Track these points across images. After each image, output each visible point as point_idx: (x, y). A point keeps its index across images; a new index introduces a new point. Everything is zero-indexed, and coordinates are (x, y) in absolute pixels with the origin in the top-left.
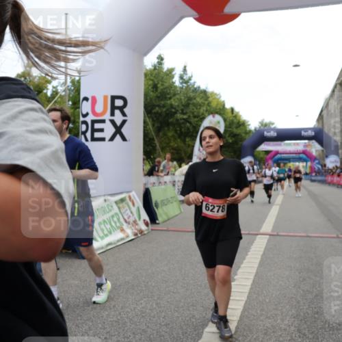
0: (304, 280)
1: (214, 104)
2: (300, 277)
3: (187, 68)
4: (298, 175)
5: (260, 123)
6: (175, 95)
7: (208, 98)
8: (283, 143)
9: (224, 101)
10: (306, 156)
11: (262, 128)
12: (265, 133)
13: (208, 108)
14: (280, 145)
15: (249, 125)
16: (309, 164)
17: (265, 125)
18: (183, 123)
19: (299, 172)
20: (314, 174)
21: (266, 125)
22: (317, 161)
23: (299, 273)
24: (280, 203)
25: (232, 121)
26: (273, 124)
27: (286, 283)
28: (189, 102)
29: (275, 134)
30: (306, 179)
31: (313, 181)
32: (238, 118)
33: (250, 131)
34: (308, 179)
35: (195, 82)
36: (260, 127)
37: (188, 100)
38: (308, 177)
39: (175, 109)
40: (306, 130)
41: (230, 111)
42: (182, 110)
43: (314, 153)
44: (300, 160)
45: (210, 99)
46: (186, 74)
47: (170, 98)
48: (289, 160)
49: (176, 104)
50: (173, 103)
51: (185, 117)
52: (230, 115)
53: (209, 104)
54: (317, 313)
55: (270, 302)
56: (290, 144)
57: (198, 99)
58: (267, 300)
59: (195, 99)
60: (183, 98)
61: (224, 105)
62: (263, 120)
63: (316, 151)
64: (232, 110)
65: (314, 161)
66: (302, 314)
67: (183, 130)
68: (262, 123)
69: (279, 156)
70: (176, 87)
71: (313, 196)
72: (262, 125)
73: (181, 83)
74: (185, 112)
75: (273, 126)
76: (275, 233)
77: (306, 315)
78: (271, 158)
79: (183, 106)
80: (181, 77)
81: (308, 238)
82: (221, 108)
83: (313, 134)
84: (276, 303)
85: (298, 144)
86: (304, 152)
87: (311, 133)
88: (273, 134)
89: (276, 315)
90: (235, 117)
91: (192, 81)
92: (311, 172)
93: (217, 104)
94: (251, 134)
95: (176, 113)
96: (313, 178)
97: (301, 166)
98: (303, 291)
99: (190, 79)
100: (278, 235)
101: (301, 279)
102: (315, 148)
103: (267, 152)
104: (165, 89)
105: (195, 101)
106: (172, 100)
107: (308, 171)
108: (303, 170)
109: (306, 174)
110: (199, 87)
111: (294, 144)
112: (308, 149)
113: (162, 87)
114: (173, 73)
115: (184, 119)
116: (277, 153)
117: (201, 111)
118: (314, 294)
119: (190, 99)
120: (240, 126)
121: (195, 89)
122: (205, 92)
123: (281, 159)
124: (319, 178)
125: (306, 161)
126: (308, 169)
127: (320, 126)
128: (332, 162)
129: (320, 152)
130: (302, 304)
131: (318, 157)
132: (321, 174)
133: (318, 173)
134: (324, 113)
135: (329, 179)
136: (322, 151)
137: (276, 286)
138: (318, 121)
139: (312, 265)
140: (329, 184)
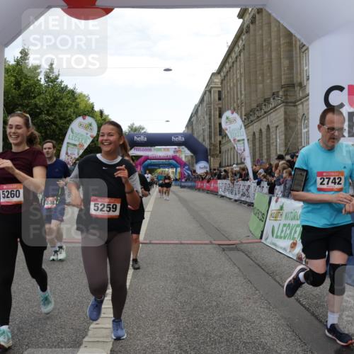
0: (181, 290)
1: (82, 106)
2: (177, 288)
5: (129, 127)
6: (40, 94)
7: (76, 99)
8: (153, 148)
9: (92, 104)
10: (175, 162)
11: (132, 132)
12: (135, 137)
13: (76, 110)
14: (150, 150)
16: (179, 170)
17: (134, 130)
18: (49, 125)
19: (169, 178)
20: (183, 180)
21: (136, 130)
22: (186, 167)
23: (176, 283)
24: (151, 210)
26: (143, 129)
27: (162, 296)
28: (56, 102)
29: (146, 139)
30: (176, 185)
31: (182, 187)
34: (178, 185)
35: (62, 82)
36: (129, 132)
37: (54, 101)
38: (178, 183)
39: (40, 109)
40: (176, 135)
41: (99, 114)
42: (48, 111)
43: (184, 159)
44: (170, 166)
45: (78, 100)
46: (53, 73)
47: (34, 97)
48: (159, 166)
49: (41, 104)
50: (38, 102)
51: (51, 118)
52: (99, 118)
53: (77, 106)
54: (197, 326)
55: (146, 317)
56: (160, 150)
57: (65, 100)
58: (143, 316)
59: (61, 99)
60: (48, 97)
61: (93, 107)
62: (133, 124)
63: (186, 157)
64: (101, 112)
65: (184, 167)
66: (181, 328)
67: (48, 132)
68: (131, 127)
69: (149, 161)
70: (41, 85)
71: (183, 201)
72: (132, 129)
73: (47, 82)
74: (50, 112)
75: (143, 131)
76: (148, 242)
77: (186, 329)
78: (140, 164)
79: (48, 106)
80: (47, 77)
81: (182, 245)
82: (90, 110)
83: (183, 139)
84: (154, 318)
85: (168, 149)
86: (174, 158)
87: (181, 139)
88: (143, 139)
89: (154, 331)
90: (105, 119)
91: (59, 80)
92: (181, 179)
93: (86, 106)
95: (40, 113)
96: (183, 184)
97: (170, 171)
98: (181, 302)
99: (57, 78)
100: (150, 243)
102: (185, 154)
103: (138, 157)
104: (29, 86)
105: (62, 102)
106: (36, 99)
107: (178, 178)
108: (172, 176)
109: (176, 180)
110: (66, 87)
111: (164, 149)
112: (178, 154)
113: (25, 85)
114: (39, 71)
115: (49, 120)
116: (147, 158)
117: (69, 112)
118: (192, 306)
119: (56, 99)
121: (62, 88)
122: (72, 92)
123: (151, 165)
124: (189, 184)
125: (176, 167)
126: (178, 174)
127: (190, 132)
128: (201, 168)
129: (190, 158)
130: (180, 317)
131: (187, 163)
132: (191, 180)
133: (188, 179)
134: (194, 119)
135: (199, 185)
136: (192, 156)
137: (152, 299)
138: (187, 126)
139: (188, 274)
140: (199, 189)
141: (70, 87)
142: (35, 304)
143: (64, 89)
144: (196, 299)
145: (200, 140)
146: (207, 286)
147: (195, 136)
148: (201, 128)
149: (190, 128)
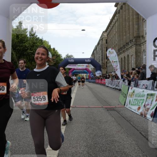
0: (89, 128)
2: (87, 127)
3: (33, 29)
4: (83, 80)
5: (66, 55)
6: (27, 41)
7: (43, 43)
8: (77, 65)
9: (50, 45)
10: (86, 71)
12: (69, 60)
14: (76, 66)
15: (62, 56)
16: (88, 74)
17: (69, 57)
18: (31, 55)
20: (90, 79)
23: (86, 125)
24: (76, 92)
25: (54, 54)
26: (72, 56)
27: (80, 130)
28: (34, 45)
29: (74, 61)
30: (87, 81)
31: (90, 82)
32: (56, 53)
33: (62, 59)
34: (88, 81)
35: (37, 36)
36: (66, 57)
37: (33, 44)
38: (88, 80)
39: (27, 48)
40: (87, 59)
41: (53, 50)
42: (31, 48)
43: (90, 70)
44: (84, 73)
45: (44, 44)
46: (33, 32)
47: (25, 43)
48: (79, 73)
49: (28, 45)
50: (26, 45)
51: (32, 52)
52: (53, 51)
54: (96, 144)
55: (74, 139)
56: (80, 65)
57: (38, 44)
58: (72, 139)
59: (37, 43)
60: (31, 43)
61: (50, 47)
62: (68, 54)
63: (91, 69)
64: (54, 49)
65: (90, 73)
66: (89, 145)
67: (31, 58)
68: (67, 56)
69: (75, 71)
70: (28, 37)
71: (90, 89)
73: (30, 36)
74: (32, 49)
76: (74, 106)
77: (91, 145)
78: (71, 72)
79: (31, 46)
80: (30, 33)
81: (89, 108)
82: (49, 48)
83: (90, 61)
84: (77, 140)
85: (83, 66)
86: (86, 69)
87: (89, 61)
88: (72, 61)
89: (77, 146)
90: (55, 52)
91: (36, 35)
92: (89, 78)
93: (47, 46)
94: (62, 61)
95: (27, 50)
96: (90, 81)
98: (89, 133)
99: (34, 34)
100: (76, 107)
101: (87, 128)
102: (91, 67)
103: (70, 69)
104: (23, 38)
105: (37, 44)
106: (26, 44)
107: (88, 78)
109: (87, 79)
110: (39, 38)
111: (82, 65)
112: (88, 68)
113: (21, 37)
114: (27, 31)
115: (31, 53)
116: (74, 69)
118: (94, 135)
119: (34, 43)
120: (58, 56)
121: (37, 39)
122: (41, 40)
123: (76, 72)
124: (93, 81)
125: (87, 73)
126: (88, 77)
127: (93, 58)
128: (98, 74)
129: (93, 69)
130: (88, 140)
131: (92, 72)
132: (93, 79)
133: (92, 78)
134: (95, 52)
135: (97, 81)
136: (94, 68)
137: (76, 132)
138: (92, 55)
139: (92, 121)
140: (97, 83)
141: (40, 38)
142: (25, 133)
143: (38, 39)
144: (96, 132)
145: (98, 61)
146: (100, 126)
147: (96, 59)
148: (98, 56)
149: (93, 56)
